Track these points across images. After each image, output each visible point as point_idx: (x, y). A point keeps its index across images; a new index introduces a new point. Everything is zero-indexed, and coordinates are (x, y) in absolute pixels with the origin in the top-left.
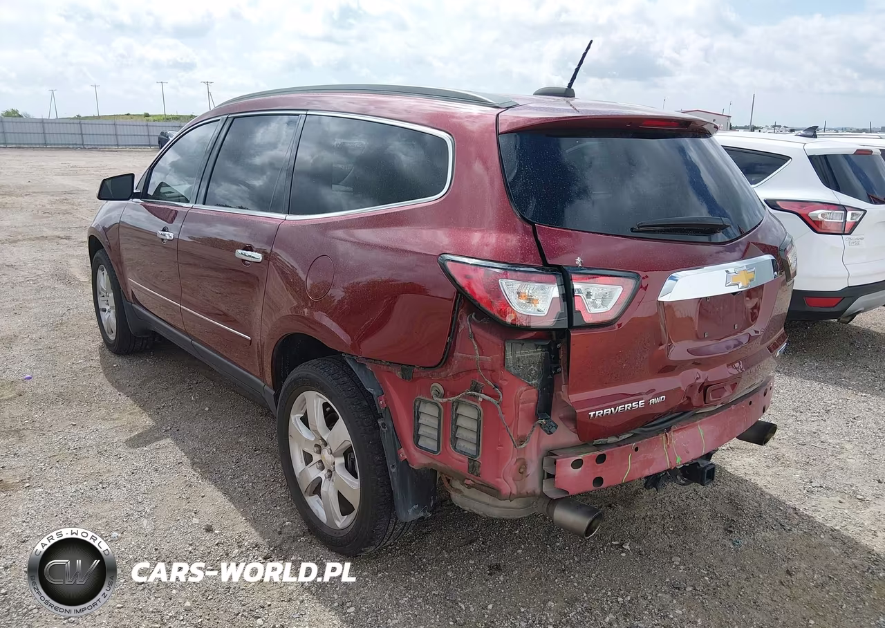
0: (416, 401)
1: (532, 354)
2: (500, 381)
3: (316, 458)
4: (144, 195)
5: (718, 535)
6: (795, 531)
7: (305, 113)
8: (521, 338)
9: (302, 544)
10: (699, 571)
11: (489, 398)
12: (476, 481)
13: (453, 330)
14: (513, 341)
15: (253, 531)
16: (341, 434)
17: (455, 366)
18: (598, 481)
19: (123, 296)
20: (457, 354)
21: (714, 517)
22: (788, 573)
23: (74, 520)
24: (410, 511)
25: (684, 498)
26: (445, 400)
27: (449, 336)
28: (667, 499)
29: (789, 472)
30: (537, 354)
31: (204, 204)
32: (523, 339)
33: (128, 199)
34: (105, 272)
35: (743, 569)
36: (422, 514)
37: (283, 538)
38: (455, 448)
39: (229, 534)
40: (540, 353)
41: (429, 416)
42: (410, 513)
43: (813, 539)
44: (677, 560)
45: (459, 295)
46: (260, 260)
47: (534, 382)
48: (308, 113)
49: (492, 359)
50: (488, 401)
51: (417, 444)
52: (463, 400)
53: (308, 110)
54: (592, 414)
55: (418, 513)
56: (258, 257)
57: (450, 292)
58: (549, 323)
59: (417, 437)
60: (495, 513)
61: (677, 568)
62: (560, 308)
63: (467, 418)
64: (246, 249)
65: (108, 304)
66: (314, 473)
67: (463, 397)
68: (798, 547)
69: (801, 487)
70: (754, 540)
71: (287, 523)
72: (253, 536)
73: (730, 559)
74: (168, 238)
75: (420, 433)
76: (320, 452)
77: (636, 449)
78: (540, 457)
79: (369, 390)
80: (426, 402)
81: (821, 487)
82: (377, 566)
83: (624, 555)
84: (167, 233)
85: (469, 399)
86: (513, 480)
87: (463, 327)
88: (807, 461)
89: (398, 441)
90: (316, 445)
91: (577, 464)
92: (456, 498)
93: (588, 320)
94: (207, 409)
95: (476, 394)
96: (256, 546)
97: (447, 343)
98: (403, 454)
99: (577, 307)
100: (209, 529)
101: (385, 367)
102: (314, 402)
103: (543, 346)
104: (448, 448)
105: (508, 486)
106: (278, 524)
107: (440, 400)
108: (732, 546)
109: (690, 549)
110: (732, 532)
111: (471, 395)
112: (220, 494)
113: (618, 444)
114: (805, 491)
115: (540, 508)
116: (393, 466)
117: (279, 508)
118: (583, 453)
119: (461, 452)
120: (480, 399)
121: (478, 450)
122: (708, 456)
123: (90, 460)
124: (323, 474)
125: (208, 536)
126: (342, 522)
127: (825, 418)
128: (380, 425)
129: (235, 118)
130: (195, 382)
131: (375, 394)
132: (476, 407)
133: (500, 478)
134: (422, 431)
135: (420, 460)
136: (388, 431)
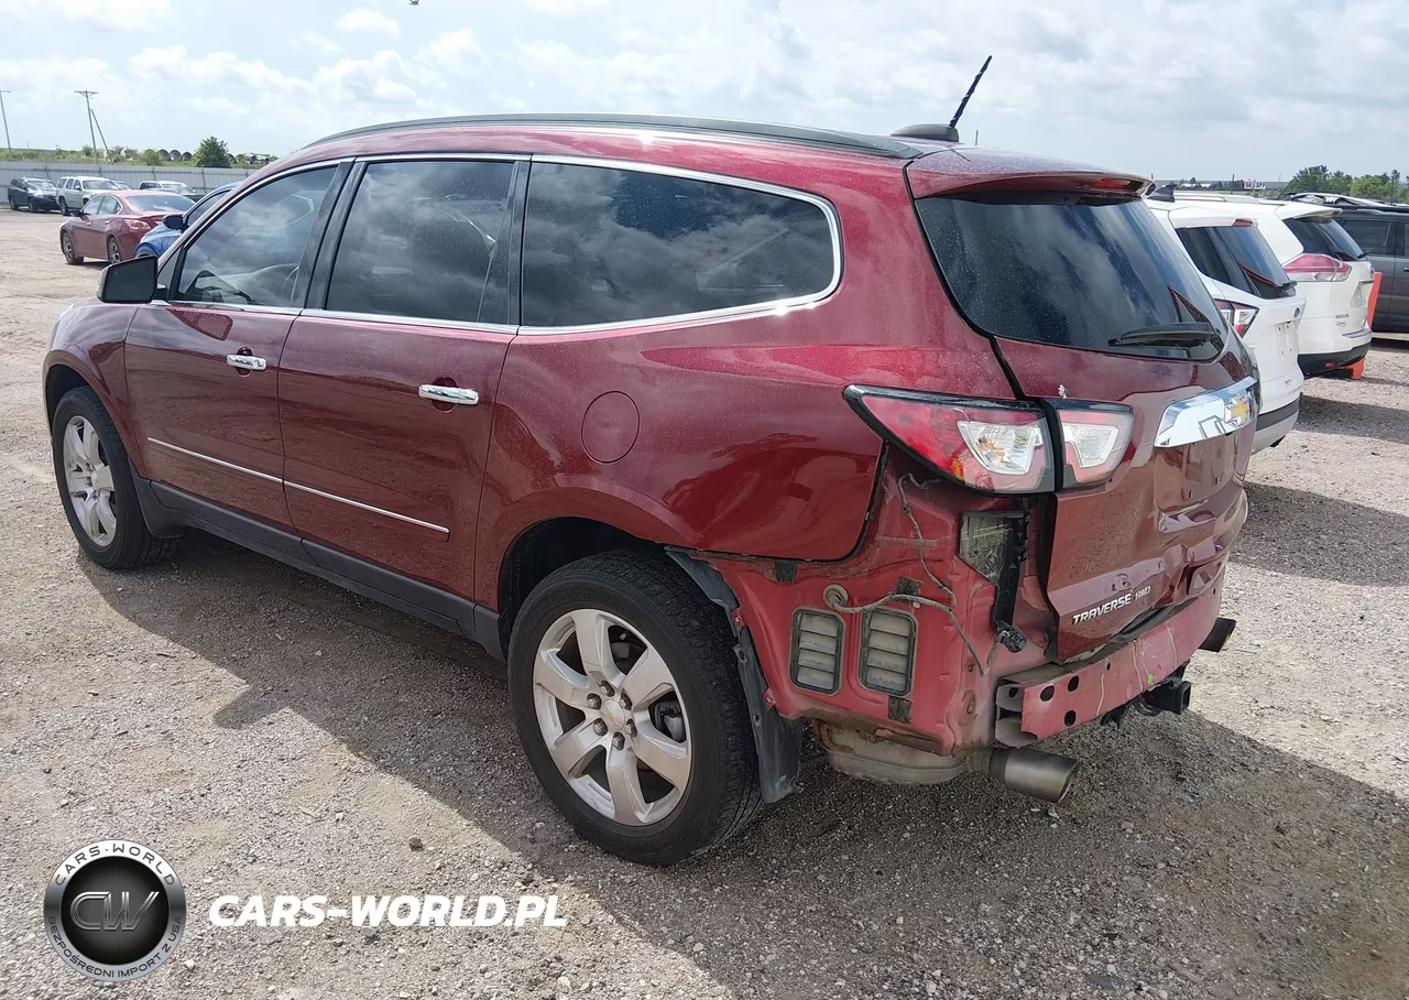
0: (797, 613)
1: (993, 533)
2: (949, 577)
3: (591, 715)
4: (172, 294)
5: (1166, 785)
6: (1263, 771)
7: (528, 158)
8: (980, 509)
9: (572, 855)
10: (1163, 838)
11: (934, 602)
12: (897, 730)
13: (876, 504)
14: (970, 514)
15: (488, 839)
16: (653, 673)
17: (876, 555)
18: (1070, 717)
19: (133, 470)
20: (879, 537)
21: (1150, 760)
22: (1279, 830)
23: (176, 853)
24: (777, 785)
25: (1099, 738)
26: (849, 610)
27: (869, 510)
28: (1076, 740)
29: (1220, 690)
30: (998, 532)
31: (325, 309)
32: (985, 510)
33: (148, 302)
34: (89, 428)
35: (1218, 831)
36: (789, 790)
37: (542, 847)
38: (866, 683)
39: (452, 849)
40: (1002, 531)
41: (818, 637)
42: (777, 788)
43: (1289, 781)
44: (1129, 826)
45: (887, 447)
46: (475, 402)
47: (992, 574)
48: (535, 158)
49: (939, 543)
50: (931, 607)
51: (795, 681)
52: (884, 608)
53: (532, 154)
54: (1076, 617)
55: (785, 788)
56: (470, 395)
57: (874, 446)
58: (1030, 485)
59: (795, 668)
60: (912, 777)
61: (1132, 838)
62: (1045, 462)
63: (888, 636)
64: (440, 382)
65: (91, 484)
66: (586, 739)
67: (886, 604)
68: (1275, 793)
69: (1247, 709)
70: (1216, 788)
71: (538, 825)
72: (493, 849)
73: (1196, 818)
74: (255, 367)
75: (800, 663)
76: (598, 705)
77: (1109, 667)
78: (992, 687)
79: (716, 601)
80: (811, 614)
81: (1272, 707)
82: (706, 877)
83: (1054, 826)
84: (254, 358)
85: (893, 606)
86: (960, 724)
87: (891, 497)
88: (1240, 671)
89: (764, 676)
90: (592, 696)
91: (1047, 694)
92: (840, 760)
93: (1080, 477)
94: (319, 653)
95: (908, 597)
96: (504, 864)
97: (865, 522)
98: (771, 699)
99: (1069, 459)
100: (416, 846)
101: (745, 565)
102: (591, 626)
103: (1005, 520)
104: (853, 682)
105: (952, 735)
106: (524, 827)
107: (841, 609)
108: (1192, 801)
109: (1139, 810)
110: (1184, 779)
111: (897, 600)
112: (408, 786)
113: (1089, 662)
114: (1254, 715)
115: (979, 764)
116: (757, 718)
117: (514, 802)
118: (1055, 677)
119: (877, 687)
120: (916, 605)
121: (908, 683)
122: (1180, 671)
123: (153, 750)
124: (607, 741)
125: (417, 856)
126: (646, 814)
127: (1236, 610)
128: (738, 654)
129: (369, 163)
130: (275, 610)
131: (726, 607)
132: (907, 618)
133: (941, 722)
134: (804, 659)
135: (797, 705)
136: (748, 663)
